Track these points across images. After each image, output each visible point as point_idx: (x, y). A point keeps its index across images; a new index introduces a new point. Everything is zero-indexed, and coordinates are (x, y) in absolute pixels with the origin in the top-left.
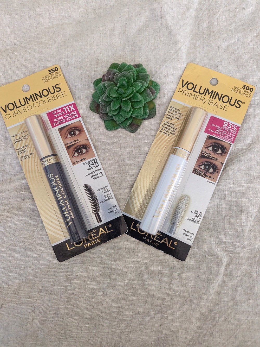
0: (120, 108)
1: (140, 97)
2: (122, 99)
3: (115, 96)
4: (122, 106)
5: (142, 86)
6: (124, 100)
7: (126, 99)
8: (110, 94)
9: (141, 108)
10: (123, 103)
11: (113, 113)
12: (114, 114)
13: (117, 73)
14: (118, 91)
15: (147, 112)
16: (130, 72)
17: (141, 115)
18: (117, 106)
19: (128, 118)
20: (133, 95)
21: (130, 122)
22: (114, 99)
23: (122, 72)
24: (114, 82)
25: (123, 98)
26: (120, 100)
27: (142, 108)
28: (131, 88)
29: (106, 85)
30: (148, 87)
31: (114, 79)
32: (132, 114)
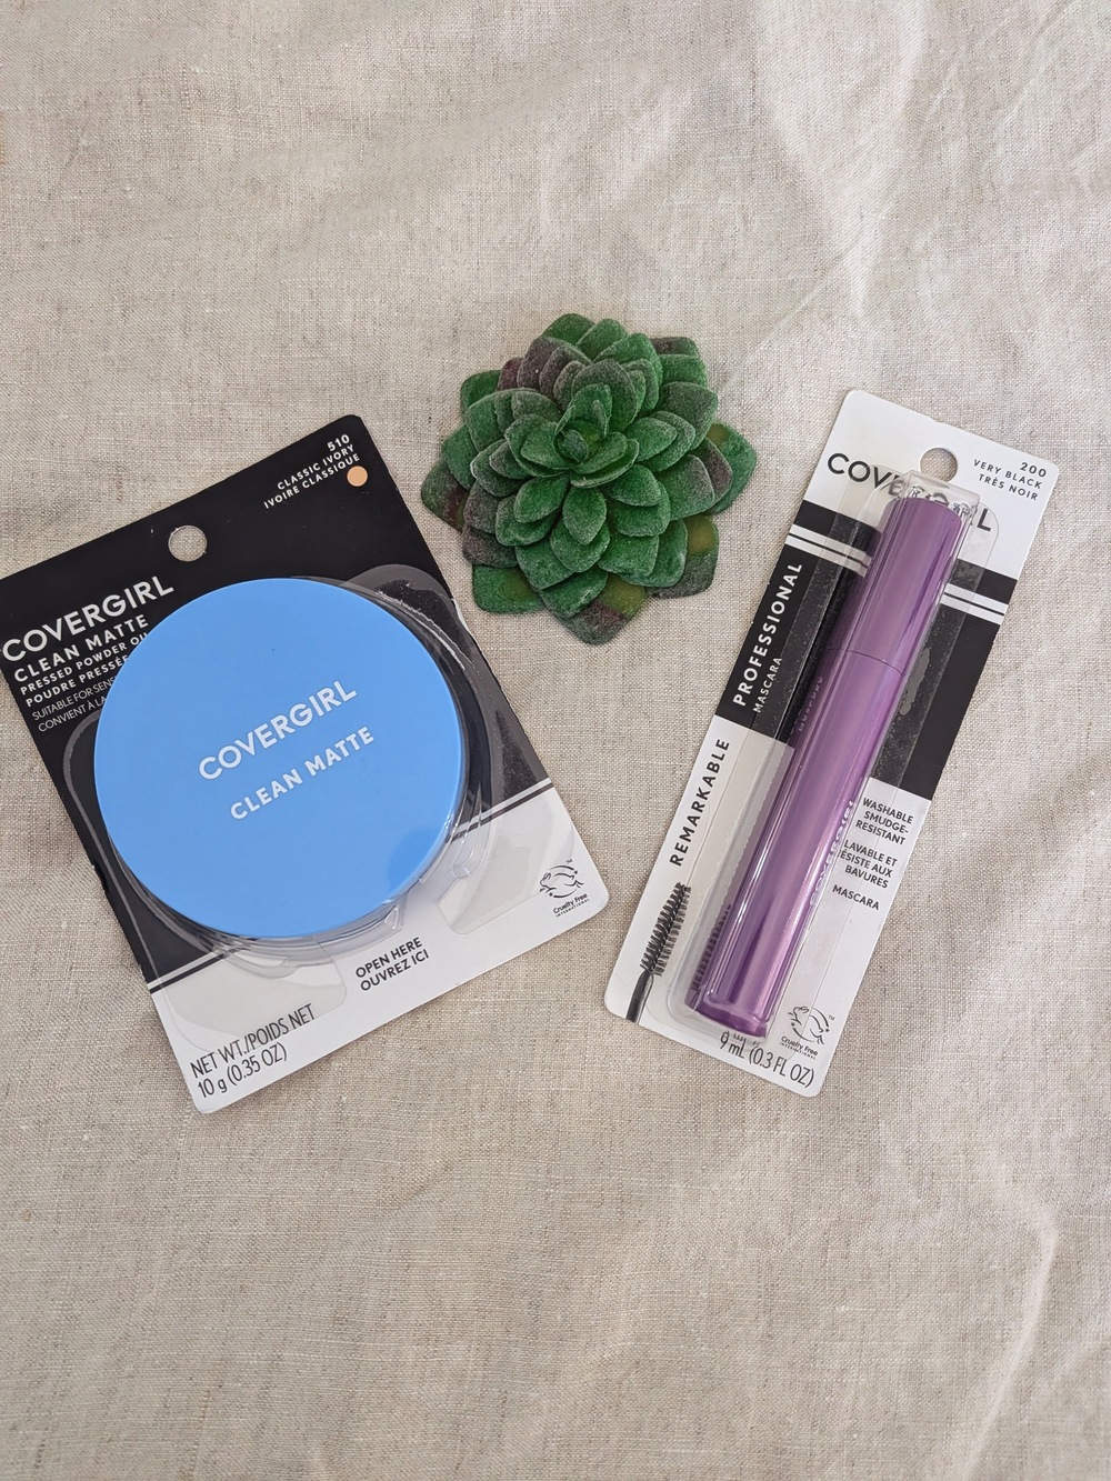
0: (556, 518)
1: (656, 490)
2: (572, 482)
3: (542, 459)
4: (564, 513)
5: (675, 442)
6: (581, 490)
7: (591, 483)
8: (521, 447)
9: (648, 538)
10: (575, 502)
11: (518, 537)
12: (522, 539)
13: (577, 362)
14: (563, 441)
15: (678, 561)
16: (632, 369)
17: (647, 569)
18: (543, 509)
19: (580, 570)
20: (624, 470)
21: (589, 592)
22: (534, 474)
23: (598, 361)
24: (555, 400)
25: (574, 479)
26: (559, 485)
27: (656, 541)
28: (624, 438)
29: (516, 404)
30: (703, 451)
31: (559, 384)
32: (603, 556)
